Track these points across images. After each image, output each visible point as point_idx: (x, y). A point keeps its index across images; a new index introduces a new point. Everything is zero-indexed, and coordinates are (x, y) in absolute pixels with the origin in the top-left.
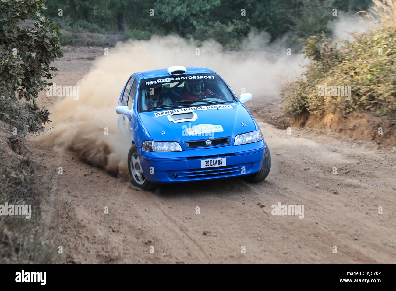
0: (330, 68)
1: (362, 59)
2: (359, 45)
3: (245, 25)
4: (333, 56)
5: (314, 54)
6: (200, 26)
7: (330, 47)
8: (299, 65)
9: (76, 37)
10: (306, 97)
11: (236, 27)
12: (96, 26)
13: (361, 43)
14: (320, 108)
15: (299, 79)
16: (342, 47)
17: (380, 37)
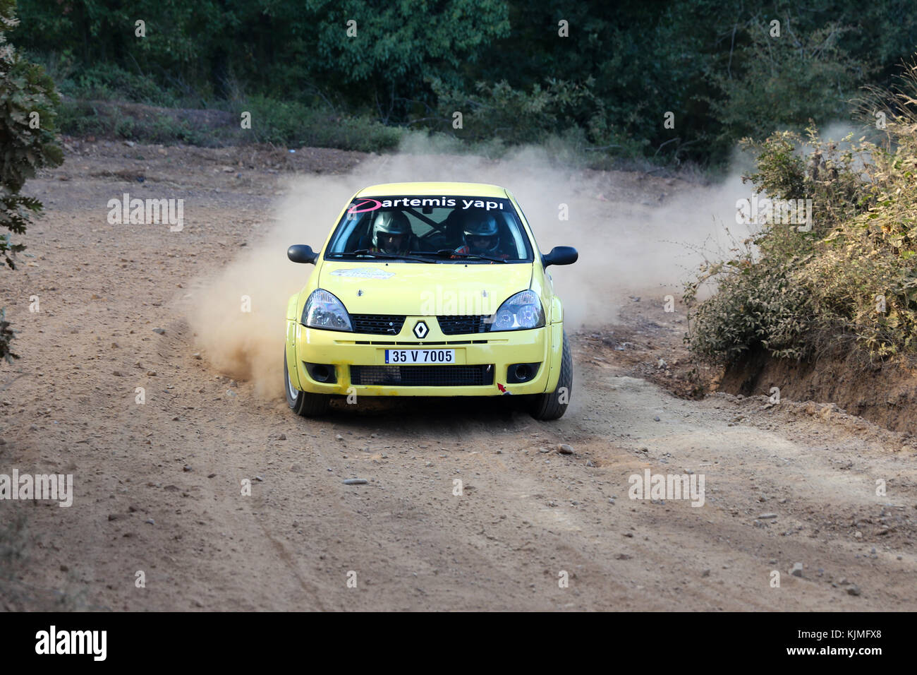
0: (830, 225)
3: (581, 94)
4: (841, 190)
5: (785, 183)
6: (450, 93)
7: (830, 164)
9: (89, 113)
10: (759, 307)
11: (556, 98)
12: (148, 82)
14: (801, 341)
15: (738, 253)
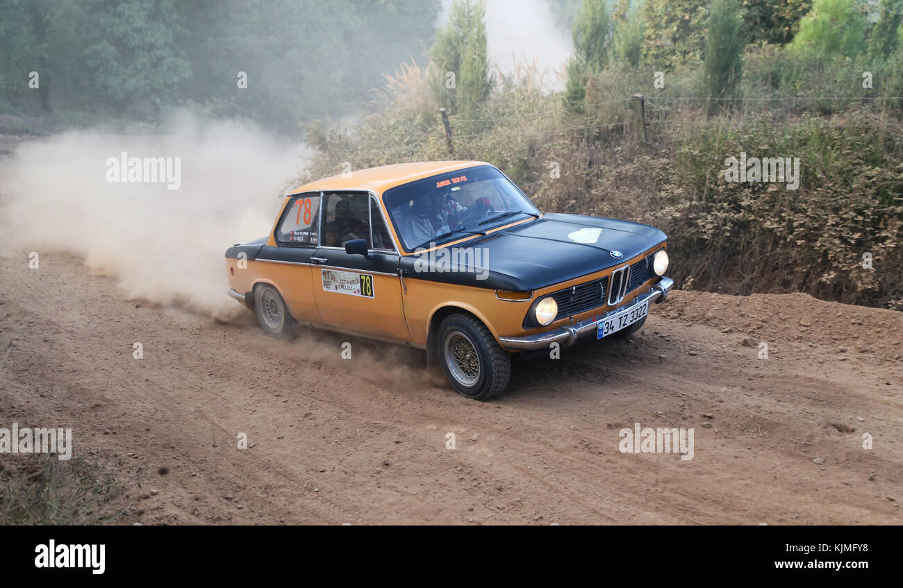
0: (339, 160)
1: (377, 148)
2: (372, 131)
4: (343, 145)
7: (338, 134)
8: (301, 157)
13: (375, 128)
16: (353, 134)
17: (397, 122)
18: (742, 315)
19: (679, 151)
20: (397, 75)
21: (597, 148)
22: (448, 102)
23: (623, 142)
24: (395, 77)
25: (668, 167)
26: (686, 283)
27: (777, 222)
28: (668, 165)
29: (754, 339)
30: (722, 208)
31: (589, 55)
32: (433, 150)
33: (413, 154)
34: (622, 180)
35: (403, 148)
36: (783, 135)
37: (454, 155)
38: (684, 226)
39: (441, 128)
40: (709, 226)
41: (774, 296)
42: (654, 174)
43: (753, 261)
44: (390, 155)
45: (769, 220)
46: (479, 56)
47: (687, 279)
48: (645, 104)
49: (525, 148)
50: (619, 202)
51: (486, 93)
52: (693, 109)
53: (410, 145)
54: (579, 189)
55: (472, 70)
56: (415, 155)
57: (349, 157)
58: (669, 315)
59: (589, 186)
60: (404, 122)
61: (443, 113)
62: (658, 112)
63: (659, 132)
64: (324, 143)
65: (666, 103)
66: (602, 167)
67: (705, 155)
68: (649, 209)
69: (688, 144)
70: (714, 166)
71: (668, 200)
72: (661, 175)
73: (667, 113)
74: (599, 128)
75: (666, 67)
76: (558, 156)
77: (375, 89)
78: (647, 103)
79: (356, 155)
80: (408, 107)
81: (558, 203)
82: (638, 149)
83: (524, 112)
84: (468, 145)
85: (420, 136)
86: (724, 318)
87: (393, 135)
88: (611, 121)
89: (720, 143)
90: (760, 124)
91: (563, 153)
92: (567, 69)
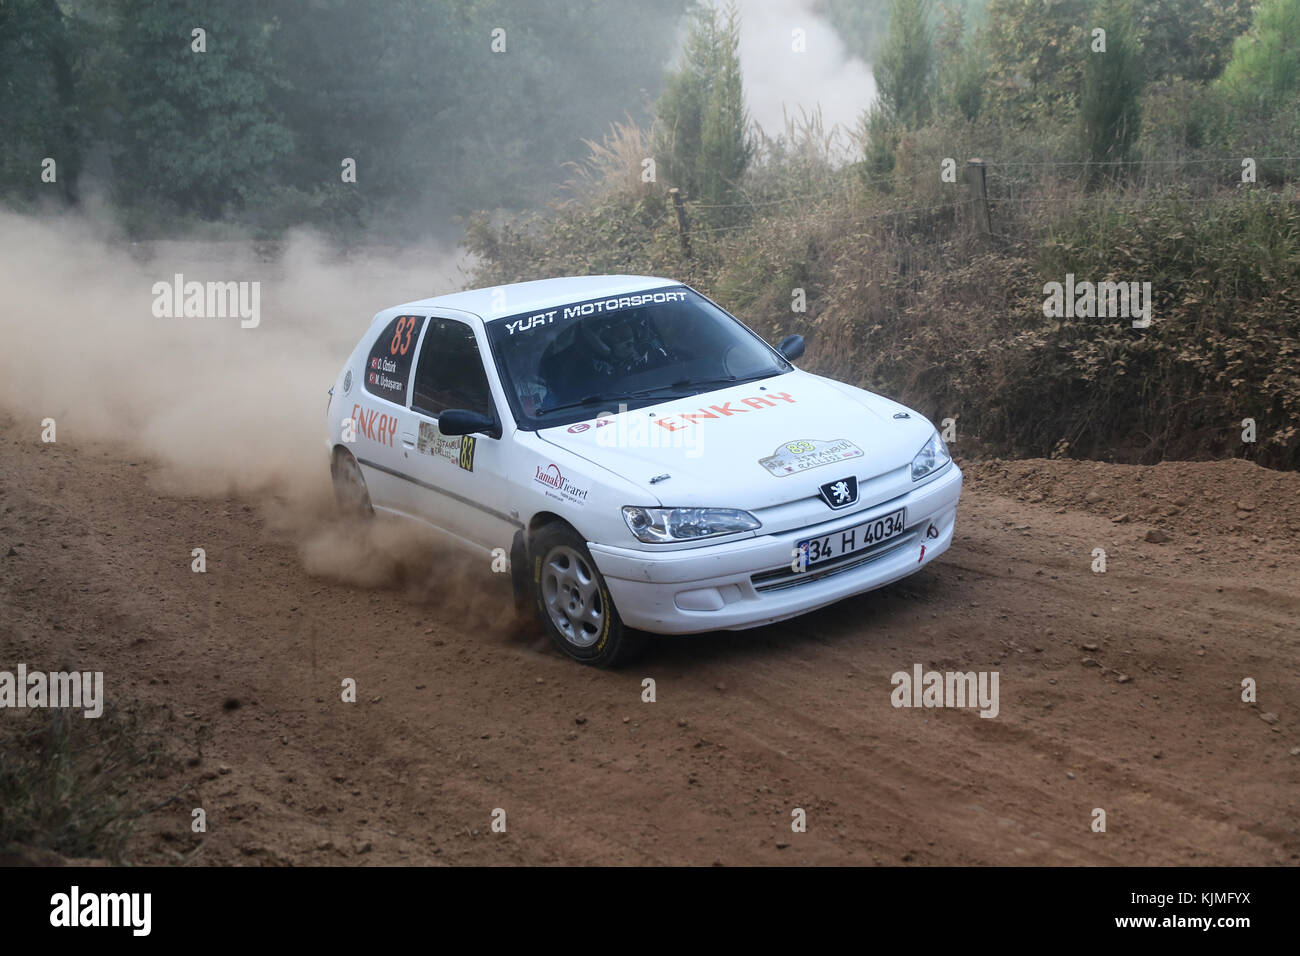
1: (575, 253)
2: (567, 227)
4: (523, 248)
5: (483, 248)
11: (331, 196)
13: (572, 223)
16: (539, 232)
17: (605, 212)
18: (1145, 495)
19: (1041, 246)
20: (606, 141)
21: (913, 244)
22: (684, 180)
23: (954, 235)
24: (601, 144)
25: (1025, 270)
26: (1056, 449)
27: (1199, 352)
28: (1026, 267)
29: (1163, 530)
30: (1112, 332)
31: (900, 104)
32: (660, 253)
33: (629, 261)
34: (953, 292)
35: (614, 251)
36: (1207, 217)
37: (693, 261)
38: (1051, 361)
39: (673, 220)
40: (1091, 360)
41: (1194, 466)
42: (1004, 282)
43: (1162, 412)
44: (595, 262)
45: (1187, 348)
46: (729, 108)
47: (1058, 444)
48: (987, 175)
49: (802, 247)
50: (948, 327)
51: (743, 165)
52: (1063, 181)
53: (626, 247)
54: (887, 307)
55: (719, 129)
56: (632, 261)
57: (532, 267)
58: (1028, 498)
59: (901, 302)
60: (617, 213)
61: (676, 196)
62: (1008, 187)
63: (1011, 217)
64: (493, 246)
65: (1021, 173)
66: (922, 273)
67: (1082, 250)
68: (994, 335)
69: (1055, 234)
70: (1097, 268)
71: (1026, 321)
72: (1014, 283)
73: (1024, 188)
74: (917, 213)
75: (1022, 120)
76: (853, 258)
77: (571, 163)
78: (991, 174)
79: (543, 263)
80: (622, 190)
81: (854, 330)
82: (978, 244)
83: (802, 194)
84: (714, 245)
85: (640, 233)
86: (1115, 500)
87: (599, 233)
88: (935, 201)
89: (1106, 231)
90: (1169, 200)
91: (862, 253)
92: (867, 126)
